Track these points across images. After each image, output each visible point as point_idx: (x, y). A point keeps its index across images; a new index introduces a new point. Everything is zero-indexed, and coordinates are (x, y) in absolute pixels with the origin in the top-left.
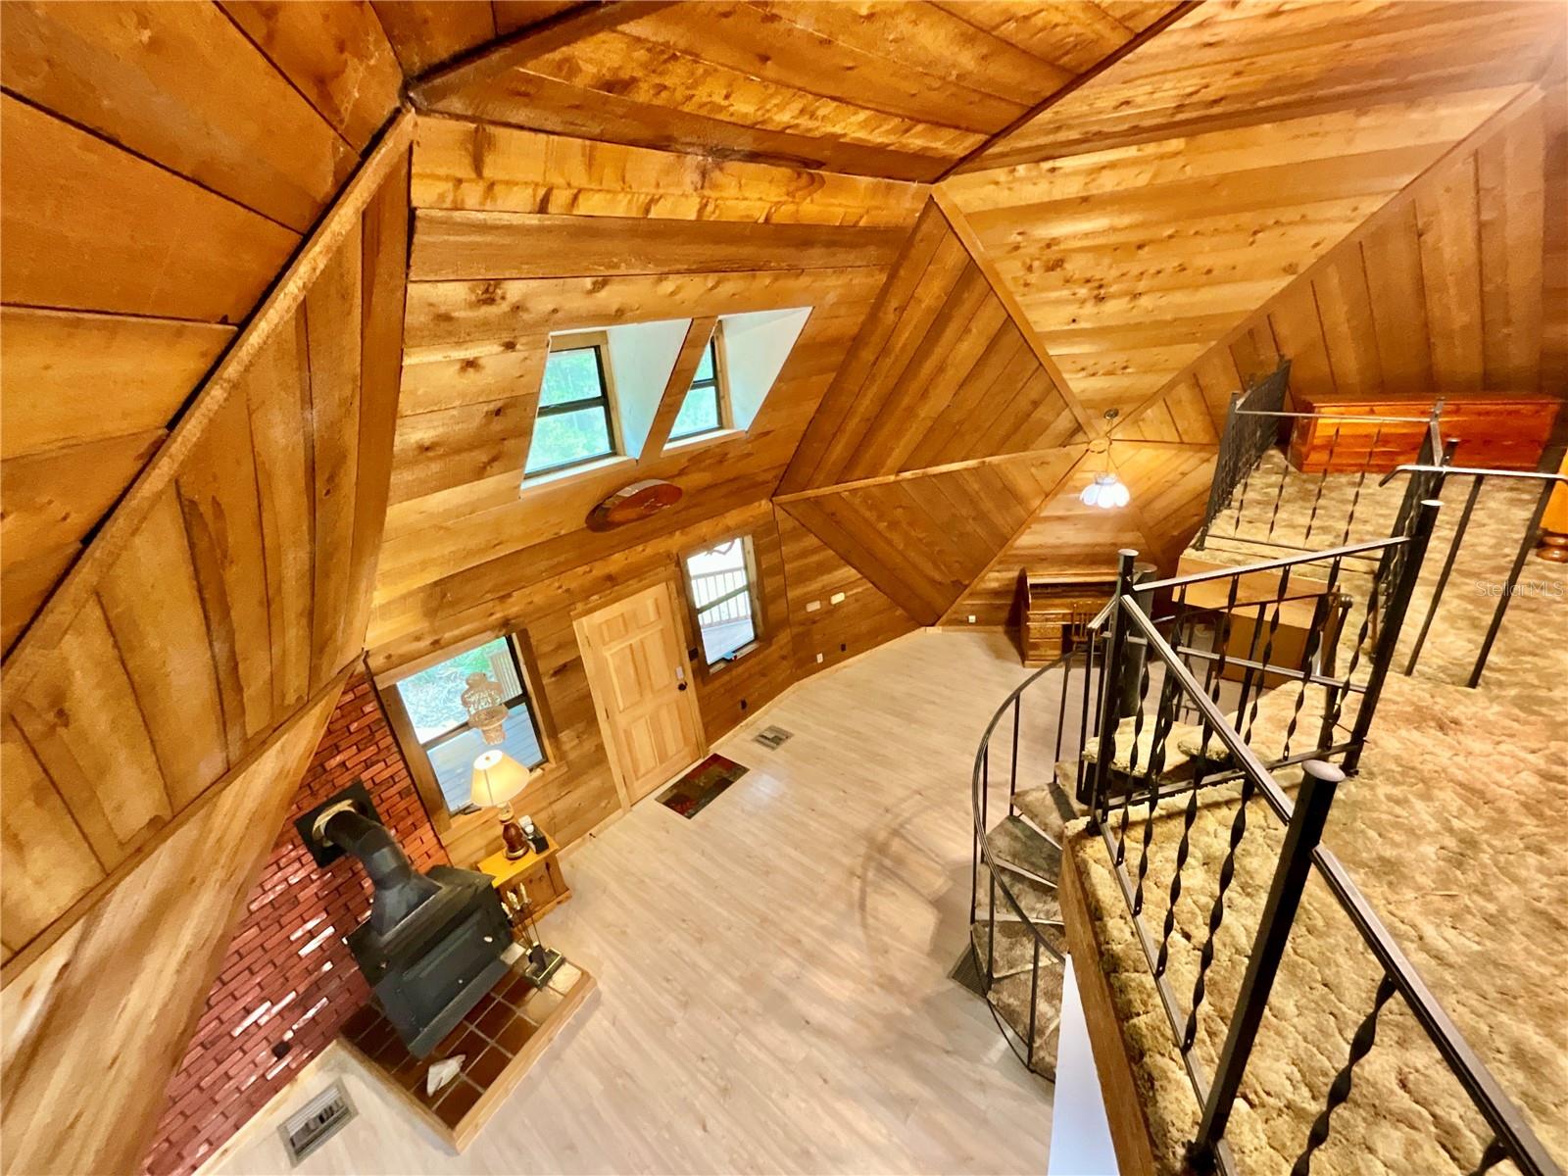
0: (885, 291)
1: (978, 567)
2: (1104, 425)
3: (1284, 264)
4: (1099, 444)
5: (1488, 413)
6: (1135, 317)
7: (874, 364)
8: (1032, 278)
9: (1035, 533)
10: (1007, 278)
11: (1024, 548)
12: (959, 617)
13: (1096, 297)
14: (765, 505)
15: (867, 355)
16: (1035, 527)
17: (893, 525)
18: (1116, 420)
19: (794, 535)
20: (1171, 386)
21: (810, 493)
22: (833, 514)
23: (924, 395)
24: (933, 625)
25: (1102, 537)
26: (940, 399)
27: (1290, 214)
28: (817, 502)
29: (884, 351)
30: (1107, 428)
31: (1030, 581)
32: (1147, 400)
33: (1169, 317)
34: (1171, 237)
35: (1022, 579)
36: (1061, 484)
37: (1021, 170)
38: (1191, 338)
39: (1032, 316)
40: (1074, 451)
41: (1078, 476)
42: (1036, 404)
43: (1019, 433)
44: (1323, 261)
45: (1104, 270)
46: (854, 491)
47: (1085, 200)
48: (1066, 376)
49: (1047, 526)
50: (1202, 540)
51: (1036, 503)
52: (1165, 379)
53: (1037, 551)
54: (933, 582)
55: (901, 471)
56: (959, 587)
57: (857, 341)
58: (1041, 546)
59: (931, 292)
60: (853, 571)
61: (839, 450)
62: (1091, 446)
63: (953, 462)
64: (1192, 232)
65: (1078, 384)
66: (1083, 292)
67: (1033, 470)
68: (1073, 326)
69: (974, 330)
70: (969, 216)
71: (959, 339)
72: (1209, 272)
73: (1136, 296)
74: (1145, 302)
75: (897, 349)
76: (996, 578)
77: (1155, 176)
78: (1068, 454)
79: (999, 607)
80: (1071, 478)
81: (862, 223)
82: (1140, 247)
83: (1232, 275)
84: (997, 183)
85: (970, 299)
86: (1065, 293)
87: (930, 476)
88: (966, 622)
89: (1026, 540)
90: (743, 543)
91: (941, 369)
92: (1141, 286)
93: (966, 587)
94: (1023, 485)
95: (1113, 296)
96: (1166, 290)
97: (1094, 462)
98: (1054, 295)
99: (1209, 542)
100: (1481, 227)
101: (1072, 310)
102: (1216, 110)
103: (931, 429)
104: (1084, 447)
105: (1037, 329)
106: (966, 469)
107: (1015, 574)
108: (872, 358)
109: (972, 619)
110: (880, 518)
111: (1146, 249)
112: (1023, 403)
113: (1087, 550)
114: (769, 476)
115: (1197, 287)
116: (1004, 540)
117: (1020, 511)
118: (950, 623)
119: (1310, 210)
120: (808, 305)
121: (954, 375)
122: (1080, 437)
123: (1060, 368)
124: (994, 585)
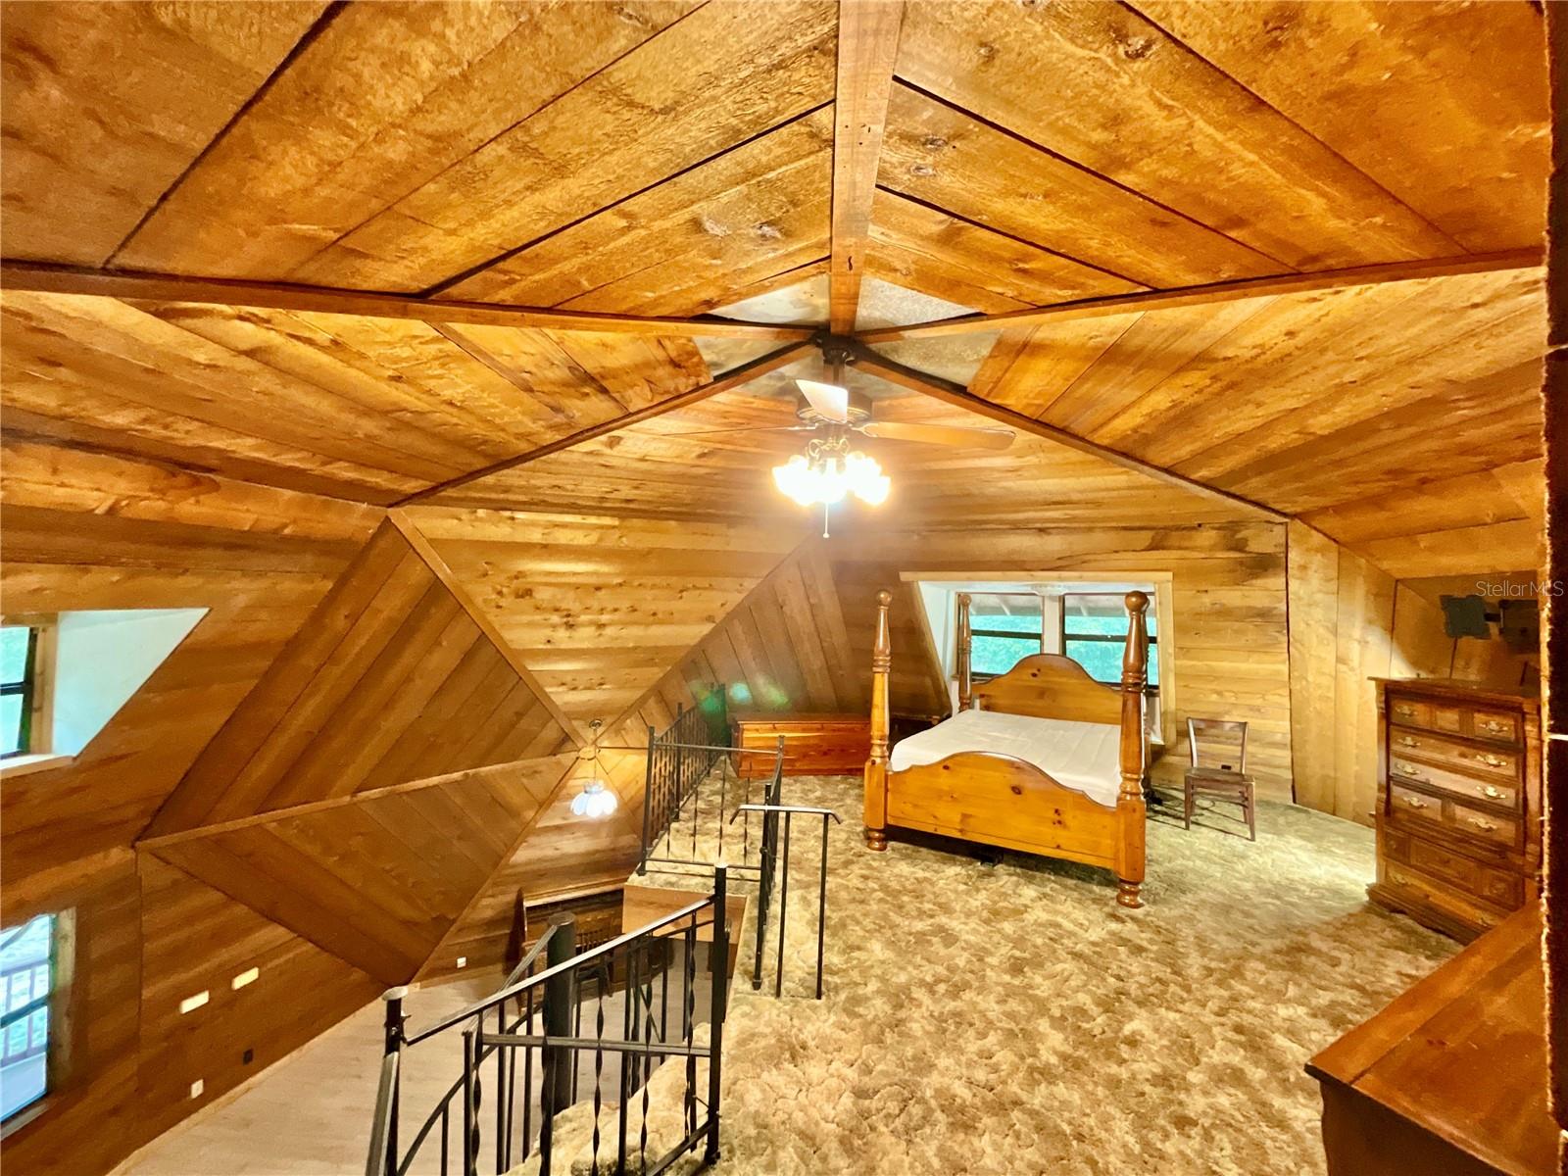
0: (332, 598)
1: (468, 895)
2: (589, 734)
3: (706, 615)
4: (588, 751)
5: (839, 730)
6: (603, 643)
7: (317, 671)
8: (503, 602)
9: (533, 846)
10: (479, 601)
11: (519, 865)
12: (442, 963)
13: (566, 623)
14: (118, 855)
15: (308, 660)
16: (533, 840)
17: (346, 857)
18: (600, 730)
19: (174, 892)
20: (643, 700)
21: (212, 829)
22: (250, 855)
23: (388, 706)
24: (406, 983)
25: (602, 842)
26: (408, 709)
27: (704, 582)
28: (220, 842)
29: (331, 658)
30: (592, 737)
31: (527, 904)
32: (626, 712)
33: (631, 645)
34: (621, 585)
35: (519, 902)
36: (555, 794)
37: (481, 513)
38: (650, 662)
39: (507, 635)
40: (565, 759)
41: (571, 783)
42: (520, 715)
43: (506, 744)
44: (731, 616)
45: (570, 602)
46: (281, 822)
47: (545, 546)
48: (548, 690)
49: (544, 839)
50: (643, 866)
51: (530, 814)
52: (637, 694)
53: (535, 867)
54: (408, 924)
55: (359, 790)
56: (442, 924)
57: (291, 648)
58: (540, 860)
59: (391, 604)
60: (281, 930)
61: (261, 770)
62: (581, 754)
63: (429, 776)
64: (636, 583)
65: (561, 697)
66: (555, 618)
67: (525, 781)
68: (549, 646)
69: (444, 643)
70: (432, 542)
71: (429, 651)
72: (654, 614)
73: (601, 626)
74: (609, 631)
75: (349, 658)
76: (490, 905)
77: (600, 539)
78: (558, 763)
79: (493, 941)
80: (564, 787)
81: (287, 531)
82: (598, 588)
83: (669, 619)
84: (460, 519)
85: (437, 614)
86: (538, 618)
87: (400, 794)
88: (454, 968)
89: (522, 855)
90: (54, 923)
91: (408, 679)
92: (605, 618)
93: (454, 921)
94: (515, 798)
95: (583, 625)
96: (625, 624)
97: (585, 770)
98: (525, 618)
99: (649, 865)
100: (812, 606)
101: (548, 632)
102: (632, 506)
103: (398, 743)
104: (574, 755)
105: (514, 646)
106: (445, 784)
107: (511, 897)
108: (314, 665)
109: (461, 962)
110: (328, 849)
111: (603, 592)
112: (507, 713)
113: (586, 860)
114: (130, 812)
115: (648, 625)
116: (497, 859)
117: (513, 824)
118: (433, 973)
119: (715, 581)
120: (204, 606)
121: (423, 686)
122: (569, 745)
123: (541, 682)
124: (489, 914)
